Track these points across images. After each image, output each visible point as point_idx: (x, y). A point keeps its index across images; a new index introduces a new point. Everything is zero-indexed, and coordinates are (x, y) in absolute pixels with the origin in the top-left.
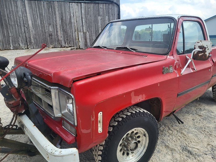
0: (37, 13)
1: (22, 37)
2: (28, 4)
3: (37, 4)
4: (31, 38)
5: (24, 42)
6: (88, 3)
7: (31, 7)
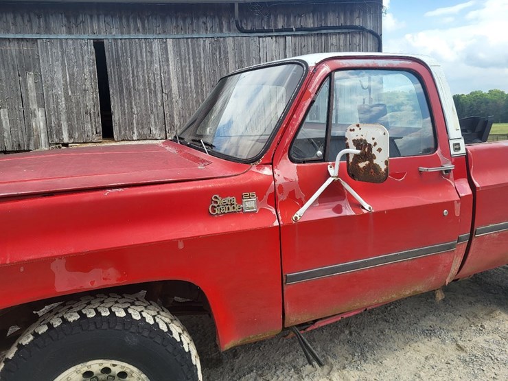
0: (189, 63)
1: (158, 114)
2: (174, 46)
3: (190, 46)
4: (173, 117)
5: (159, 125)
6: (302, 35)
7: (178, 53)
